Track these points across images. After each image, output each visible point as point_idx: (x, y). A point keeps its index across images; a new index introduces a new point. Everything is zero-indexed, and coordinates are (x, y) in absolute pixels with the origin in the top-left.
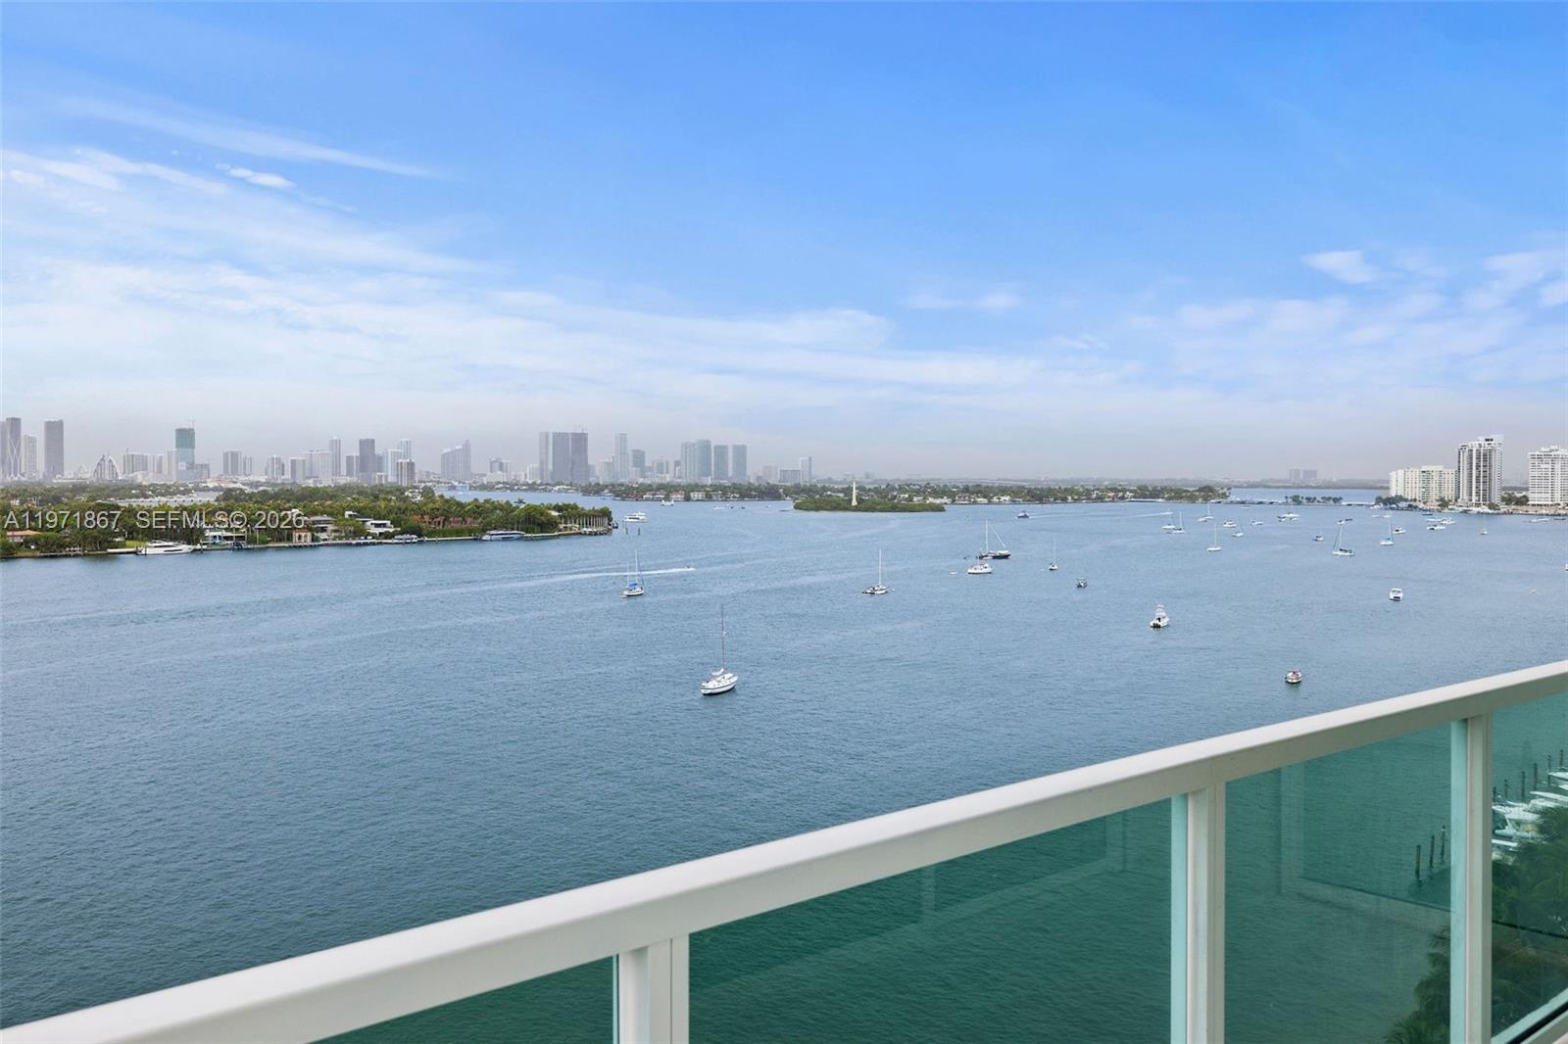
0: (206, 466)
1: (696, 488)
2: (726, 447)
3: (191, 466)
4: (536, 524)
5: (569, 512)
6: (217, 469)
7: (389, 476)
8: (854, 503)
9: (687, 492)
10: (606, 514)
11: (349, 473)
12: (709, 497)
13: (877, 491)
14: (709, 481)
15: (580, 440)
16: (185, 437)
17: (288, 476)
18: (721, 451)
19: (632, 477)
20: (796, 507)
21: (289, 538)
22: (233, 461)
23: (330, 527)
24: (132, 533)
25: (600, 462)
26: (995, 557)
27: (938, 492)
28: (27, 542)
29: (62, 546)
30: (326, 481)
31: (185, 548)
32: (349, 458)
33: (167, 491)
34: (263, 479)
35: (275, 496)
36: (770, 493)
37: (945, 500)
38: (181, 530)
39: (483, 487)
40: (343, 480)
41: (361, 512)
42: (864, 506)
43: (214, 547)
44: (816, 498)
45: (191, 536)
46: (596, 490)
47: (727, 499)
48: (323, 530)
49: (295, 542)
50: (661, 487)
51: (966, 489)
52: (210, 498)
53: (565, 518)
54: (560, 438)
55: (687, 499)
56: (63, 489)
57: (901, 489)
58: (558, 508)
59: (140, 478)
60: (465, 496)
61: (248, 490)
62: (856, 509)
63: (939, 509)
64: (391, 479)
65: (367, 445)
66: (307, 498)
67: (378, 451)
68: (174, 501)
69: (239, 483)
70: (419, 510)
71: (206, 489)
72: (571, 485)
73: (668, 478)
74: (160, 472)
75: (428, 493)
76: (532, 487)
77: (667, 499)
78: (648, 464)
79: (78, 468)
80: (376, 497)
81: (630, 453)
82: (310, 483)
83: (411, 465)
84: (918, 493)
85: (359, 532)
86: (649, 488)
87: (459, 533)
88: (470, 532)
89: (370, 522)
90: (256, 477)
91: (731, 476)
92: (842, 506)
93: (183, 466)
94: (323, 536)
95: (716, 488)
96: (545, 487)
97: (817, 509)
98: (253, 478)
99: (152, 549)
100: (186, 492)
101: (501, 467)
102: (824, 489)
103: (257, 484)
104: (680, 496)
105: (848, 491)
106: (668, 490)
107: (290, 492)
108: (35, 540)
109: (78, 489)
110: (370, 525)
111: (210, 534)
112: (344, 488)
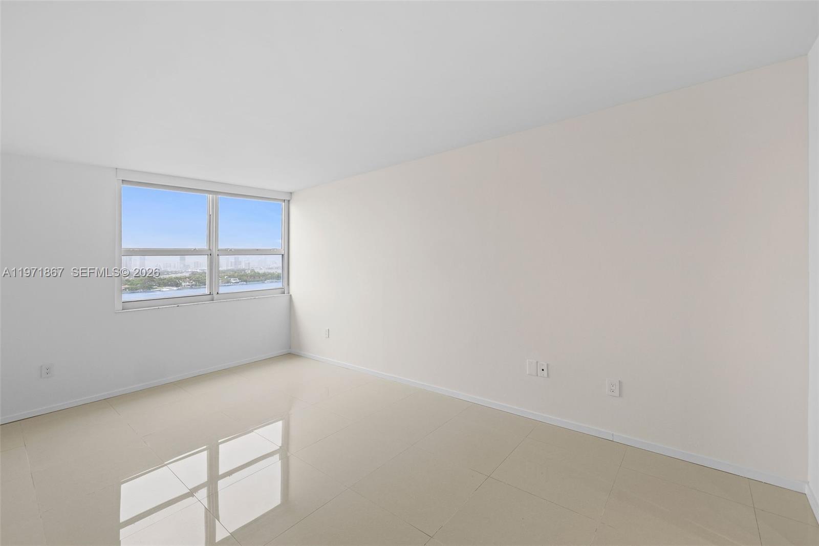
0: (189, 266)
11: (231, 266)
22: (196, 264)
24: (160, 285)
29: (137, 290)
31: (175, 288)
32: (231, 262)
33: (176, 273)
38: (175, 283)
39: (270, 269)
40: (229, 268)
41: (230, 277)
43: (184, 287)
45: (177, 285)
52: (187, 275)
59: (169, 270)
60: (261, 272)
61: (197, 272)
64: (244, 267)
68: (174, 276)
70: (247, 275)
71: (186, 272)
74: (175, 267)
75: (253, 270)
80: (235, 272)
83: (249, 263)
85: (228, 282)
88: (262, 280)
89: (232, 279)
93: (182, 266)
100: (180, 273)
101: (275, 263)
108: (128, 288)
110: (232, 280)
111: (183, 284)
112: (228, 270)
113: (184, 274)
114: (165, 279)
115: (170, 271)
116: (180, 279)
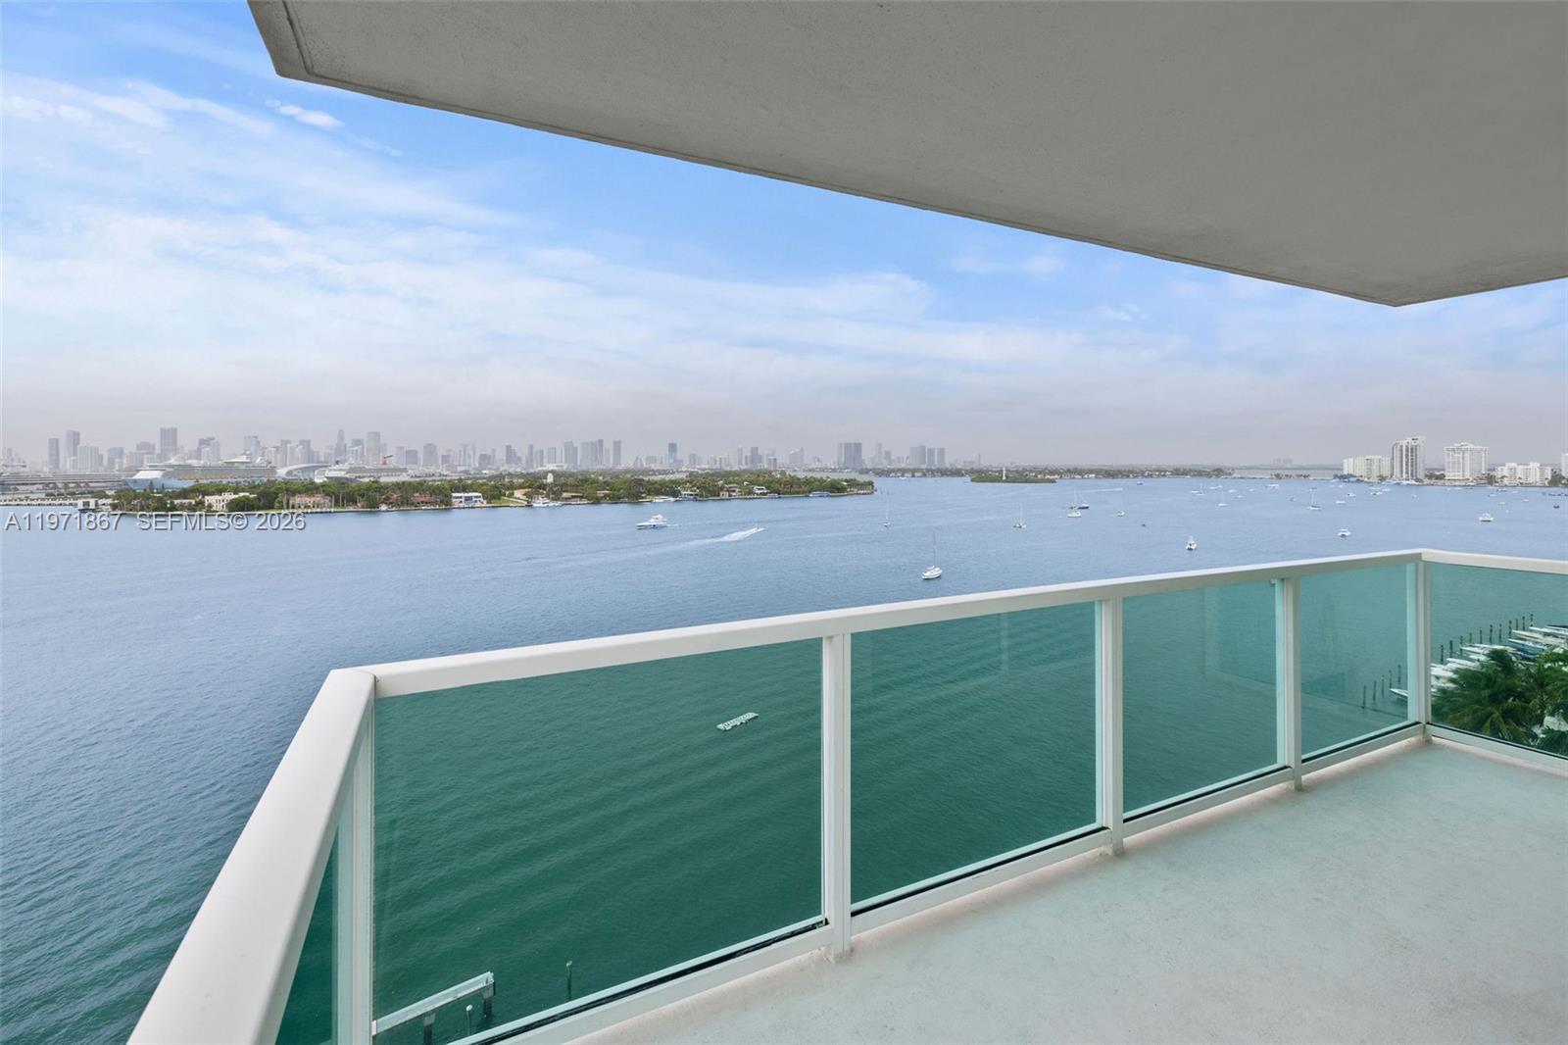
0: (681, 461)
1: (918, 470)
2: (934, 449)
3: (675, 460)
4: (835, 489)
5: (852, 483)
6: (686, 462)
7: (765, 465)
8: (1004, 478)
9: (913, 472)
10: (871, 484)
11: (746, 464)
12: (924, 475)
13: (1017, 472)
14: (924, 467)
15: (858, 447)
16: (673, 447)
17: (718, 466)
18: (931, 451)
19: (885, 465)
20: (972, 480)
21: (719, 495)
22: (694, 459)
23: (737, 490)
24: (649, 492)
25: (869, 457)
26: (1080, 508)
27: (1052, 473)
28: (606, 496)
29: (620, 498)
30: (736, 468)
31: (672, 499)
32: (746, 457)
33: (665, 472)
34: (707, 467)
35: (712, 475)
36: (957, 473)
37: (1056, 476)
38: (670, 489)
39: (810, 470)
40: (743, 467)
41: (751, 483)
42: (1009, 480)
43: (685, 499)
44: (982, 476)
45: (675, 494)
46: (866, 471)
47: (934, 476)
48: (734, 491)
49: (721, 497)
50: (899, 470)
51: (1069, 471)
52: (683, 476)
53: (850, 486)
54: (848, 446)
55: (913, 476)
56: (621, 472)
57: (1031, 471)
58: (846, 481)
59: (653, 467)
60: (801, 475)
61: (700, 472)
62: (1005, 481)
63: (1053, 481)
65: (755, 450)
66: (726, 475)
67: (760, 453)
68: (667, 478)
69: (696, 469)
70: (779, 481)
71: (681, 472)
72: (853, 469)
73: (903, 466)
74: (662, 462)
75: (783, 473)
76: (834, 470)
77: (903, 476)
78: (893, 458)
79: (627, 462)
80: (758, 476)
81: (883, 453)
82: (728, 468)
83: (775, 460)
84: (1040, 473)
85: (751, 492)
86: (893, 471)
87: (798, 493)
88: (803, 492)
89: (756, 487)
90: (704, 466)
91: (936, 464)
92: (999, 480)
93: (671, 461)
94: (734, 494)
95: (928, 470)
96: (841, 470)
97: (983, 482)
98: (703, 466)
99: (659, 500)
100: (673, 473)
101: (819, 460)
102: (987, 471)
103: (703, 470)
104: (909, 475)
105: (1001, 472)
106: (903, 471)
107: (719, 473)
108: (608, 495)
109: (627, 471)
110: (756, 489)
111: (683, 493)
112: (744, 471)
113: (678, 476)
114: (656, 482)
115: (655, 469)
116: (677, 483)
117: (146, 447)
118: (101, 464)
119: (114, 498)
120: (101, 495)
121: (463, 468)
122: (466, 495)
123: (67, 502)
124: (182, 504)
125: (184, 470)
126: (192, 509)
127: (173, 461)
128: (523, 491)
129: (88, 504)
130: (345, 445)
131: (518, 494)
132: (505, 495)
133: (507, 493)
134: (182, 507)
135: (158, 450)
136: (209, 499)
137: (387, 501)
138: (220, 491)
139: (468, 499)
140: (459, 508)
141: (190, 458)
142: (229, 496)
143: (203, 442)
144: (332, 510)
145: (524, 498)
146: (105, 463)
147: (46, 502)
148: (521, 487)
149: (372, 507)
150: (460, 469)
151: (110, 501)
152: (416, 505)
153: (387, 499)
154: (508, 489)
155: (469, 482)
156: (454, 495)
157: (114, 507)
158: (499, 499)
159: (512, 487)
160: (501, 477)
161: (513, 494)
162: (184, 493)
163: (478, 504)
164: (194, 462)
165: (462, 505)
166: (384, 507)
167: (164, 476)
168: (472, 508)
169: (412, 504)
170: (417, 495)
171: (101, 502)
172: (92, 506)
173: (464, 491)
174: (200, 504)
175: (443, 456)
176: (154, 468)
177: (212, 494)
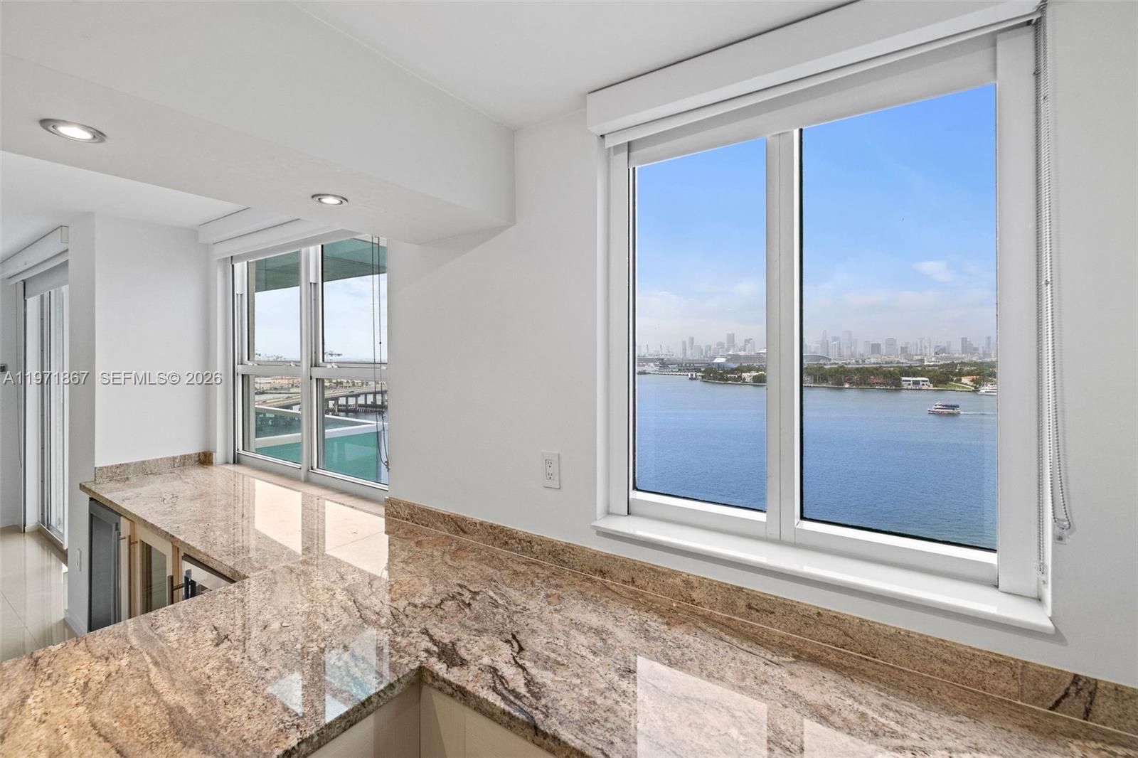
117: (721, 345)
118: (702, 354)
119: (703, 372)
120: (698, 370)
121: (919, 357)
122: (914, 379)
123: (686, 374)
124: (731, 377)
125: (735, 358)
126: (736, 380)
127: (731, 353)
128: (971, 378)
129: (692, 375)
130: (828, 341)
131: (965, 380)
132: (952, 381)
133: (955, 379)
134: (731, 379)
135: (726, 347)
136: (745, 375)
137: (849, 381)
138: (749, 371)
139: (916, 383)
140: (907, 389)
141: (740, 351)
142: (754, 374)
143: (747, 341)
144: (812, 385)
145: (972, 384)
146: (704, 353)
147: (678, 373)
148: (969, 374)
149: (839, 385)
150: (916, 358)
151: (700, 374)
152: (872, 385)
153: (850, 379)
154: (956, 375)
155: (919, 369)
156: (903, 378)
157: (703, 377)
158: (946, 384)
159: (961, 374)
160: (953, 365)
161: (961, 380)
162: (733, 371)
163: (925, 387)
164: (742, 353)
165: (910, 387)
166: (847, 386)
167: (727, 360)
168: (919, 390)
169: (869, 384)
170: (872, 377)
171: (698, 374)
172: (694, 376)
173: (914, 376)
174: (740, 377)
175: (902, 348)
176: (722, 356)
177: (746, 372)
